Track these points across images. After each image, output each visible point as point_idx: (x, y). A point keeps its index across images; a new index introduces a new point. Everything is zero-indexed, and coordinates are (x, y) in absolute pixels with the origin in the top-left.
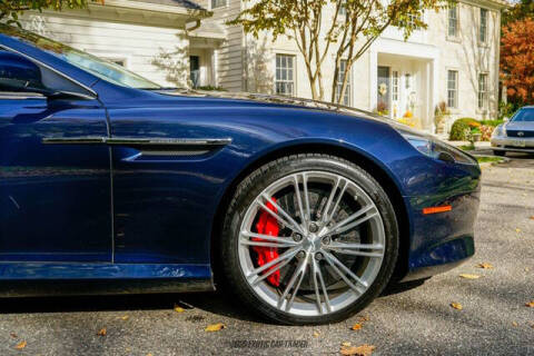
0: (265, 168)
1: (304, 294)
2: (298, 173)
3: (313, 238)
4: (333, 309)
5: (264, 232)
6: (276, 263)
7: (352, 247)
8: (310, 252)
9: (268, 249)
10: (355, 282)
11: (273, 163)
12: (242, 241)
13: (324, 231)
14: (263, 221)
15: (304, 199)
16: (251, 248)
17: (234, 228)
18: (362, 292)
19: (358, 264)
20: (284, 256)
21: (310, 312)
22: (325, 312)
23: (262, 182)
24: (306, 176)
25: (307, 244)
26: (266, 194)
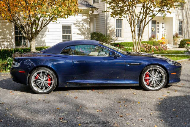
0: (147, 67)
1: (153, 86)
2: (152, 68)
3: (154, 78)
4: (157, 88)
5: (147, 77)
6: (148, 81)
7: (160, 79)
8: (154, 80)
9: (147, 79)
10: (160, 84)
11: (148, 66)
12: (144, 78)
13: (156, 77)
14: (147, 75)
15: (153, 72)
16: (145, 79)
17: (143, 76)
18: (161, 86)
19: (161, 82)
20: (150, 80)
21: (154, 89)
22: (156, 89)
23: (147, 69)
24: (153, 68)
25: (153, 78)
26: (147, 71)
